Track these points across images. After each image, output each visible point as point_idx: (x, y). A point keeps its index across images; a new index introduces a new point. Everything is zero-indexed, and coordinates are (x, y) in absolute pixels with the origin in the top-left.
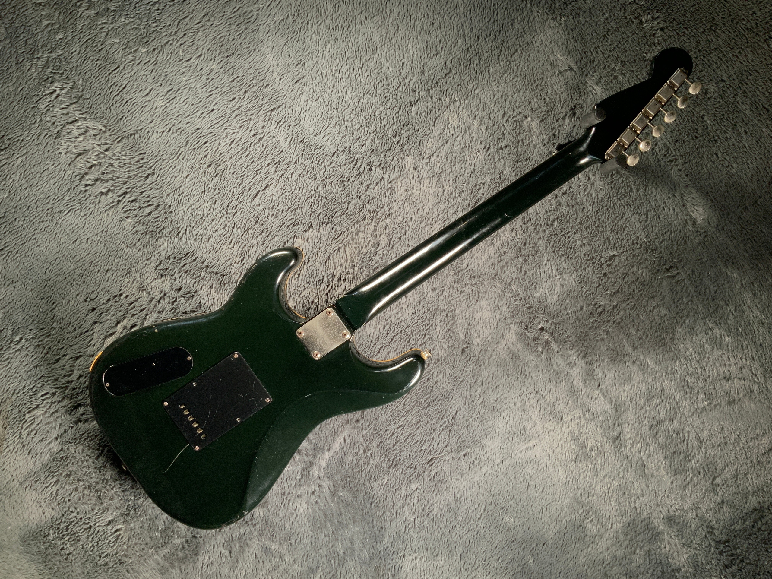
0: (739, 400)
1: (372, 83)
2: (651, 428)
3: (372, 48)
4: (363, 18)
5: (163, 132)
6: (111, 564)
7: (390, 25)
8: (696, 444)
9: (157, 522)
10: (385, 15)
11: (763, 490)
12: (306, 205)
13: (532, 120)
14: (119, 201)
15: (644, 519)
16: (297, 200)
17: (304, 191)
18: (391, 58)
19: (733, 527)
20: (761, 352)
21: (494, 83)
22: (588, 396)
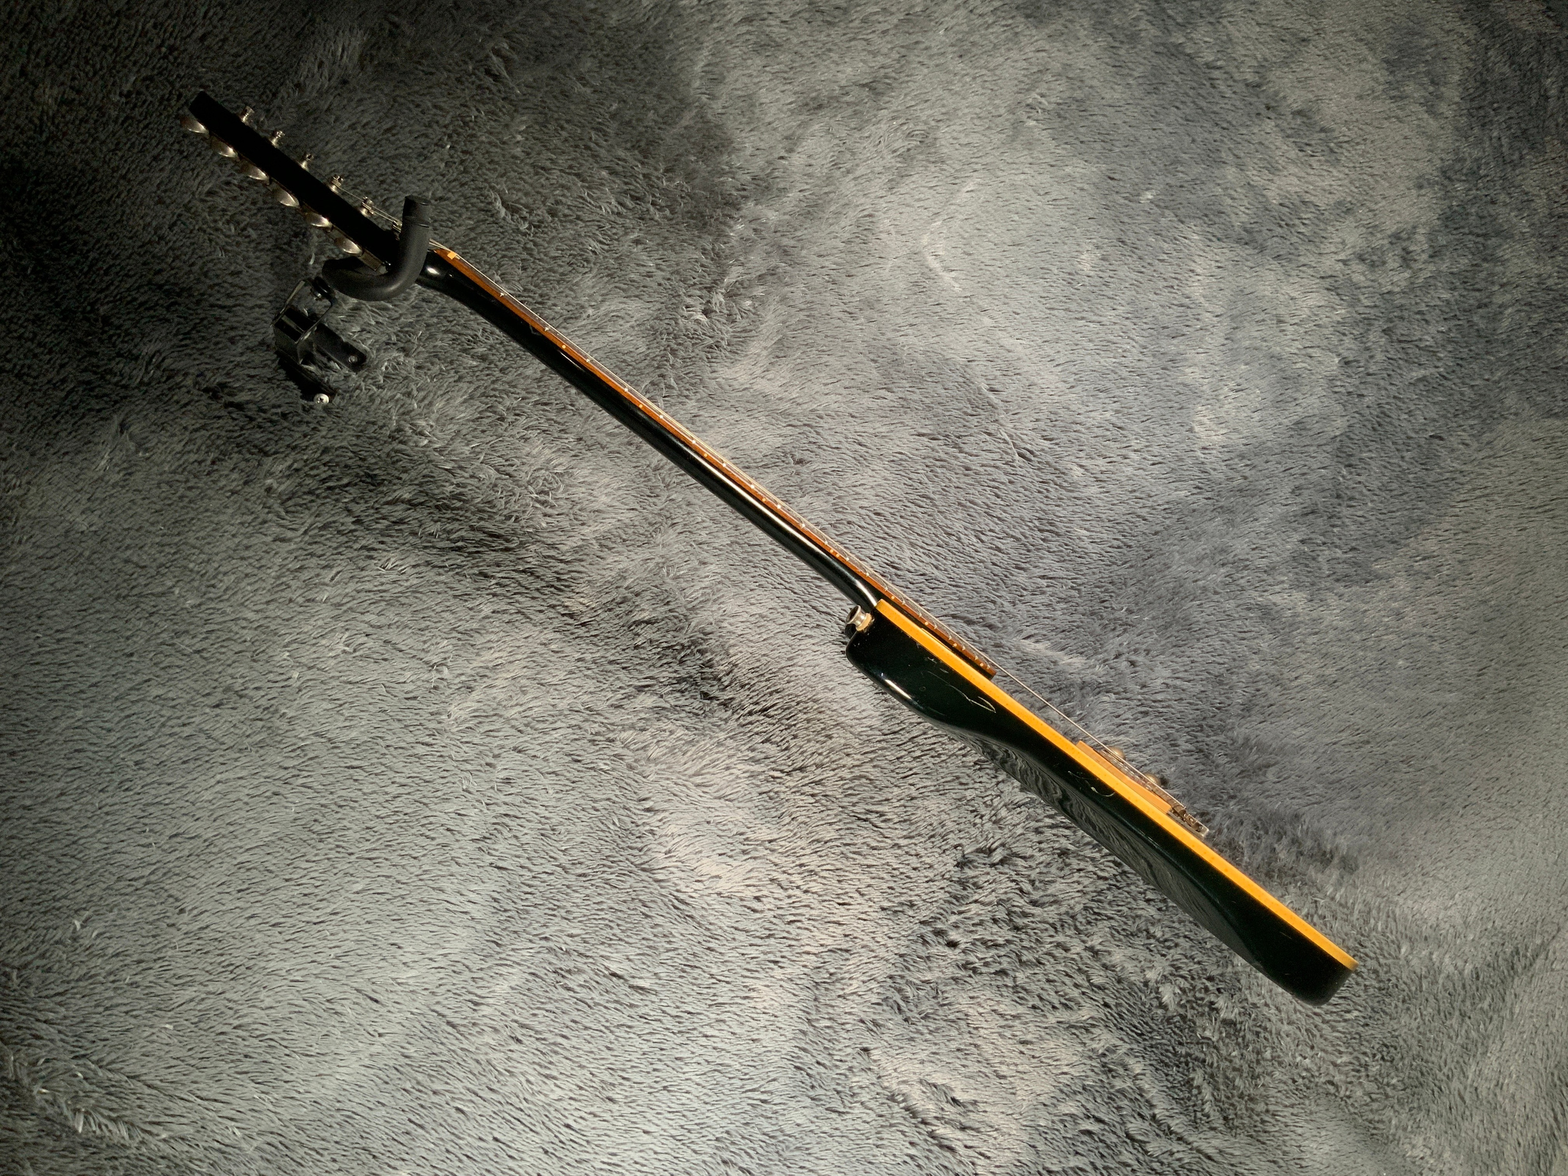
3: (243, 874)
4: (185, 917)
7: (177, 854)
10: (160, 873)
18: (249, 826)
21: (219, 585)
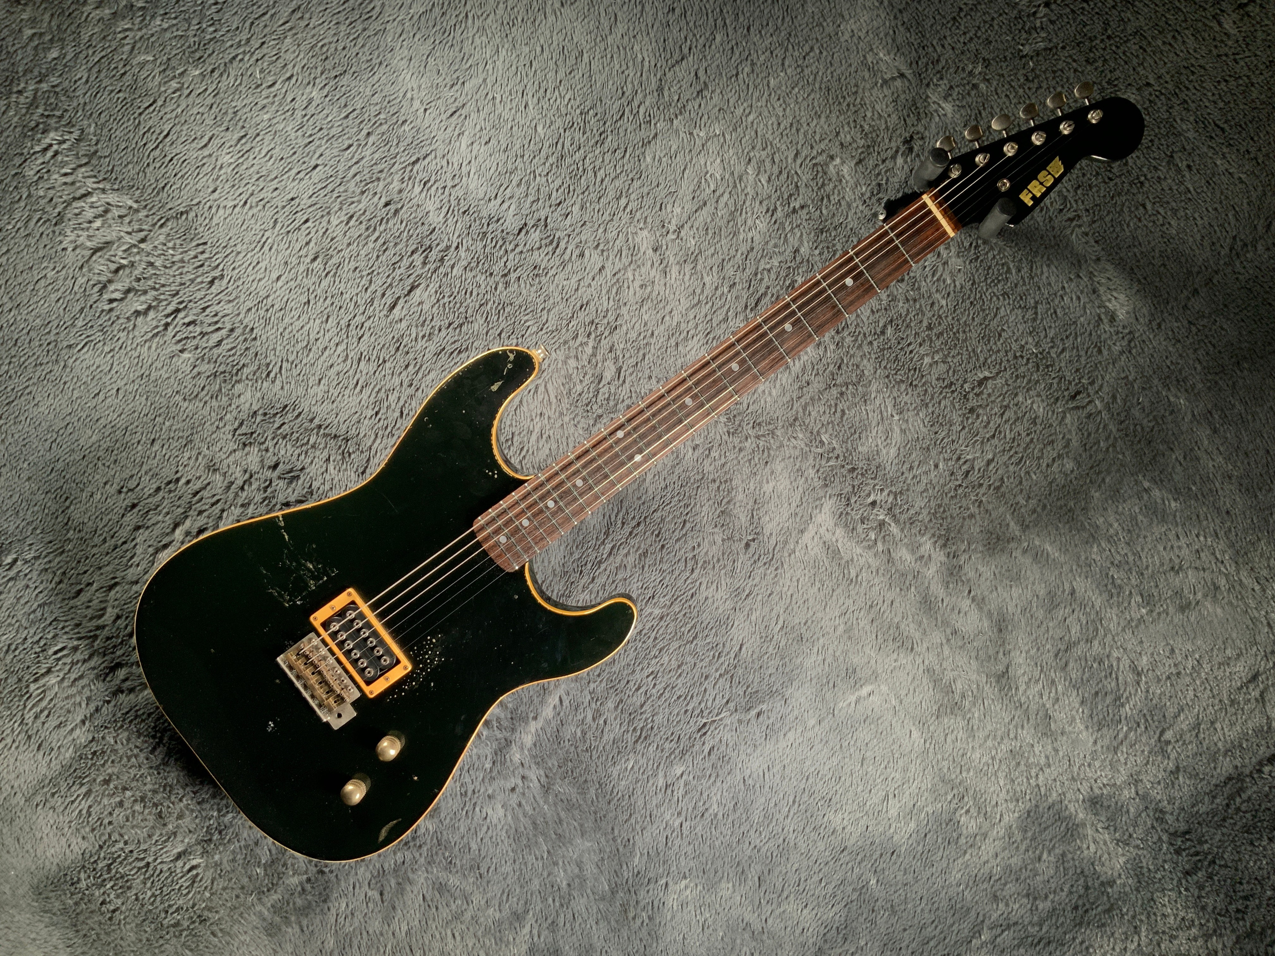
0: (1197, 603)
1: (578, 111)
2: (1056, 655)
3: (575, 53)
4: (557, 5)
5: (235, 206)
6: (186, 924)
7: (603, 14)
8: (1130, 677)
9: (258, 851)
11: (1241, 746)
12: (478, 317)
13: (843, 162)
14: (167, 325)
15: (1053, 804)
16: (462, 310)
17: (475, 293)
18: (607, 69)
19: (1195, 809)
20: (1229, 524)
21: (778, 103)
22: (953, 609)
